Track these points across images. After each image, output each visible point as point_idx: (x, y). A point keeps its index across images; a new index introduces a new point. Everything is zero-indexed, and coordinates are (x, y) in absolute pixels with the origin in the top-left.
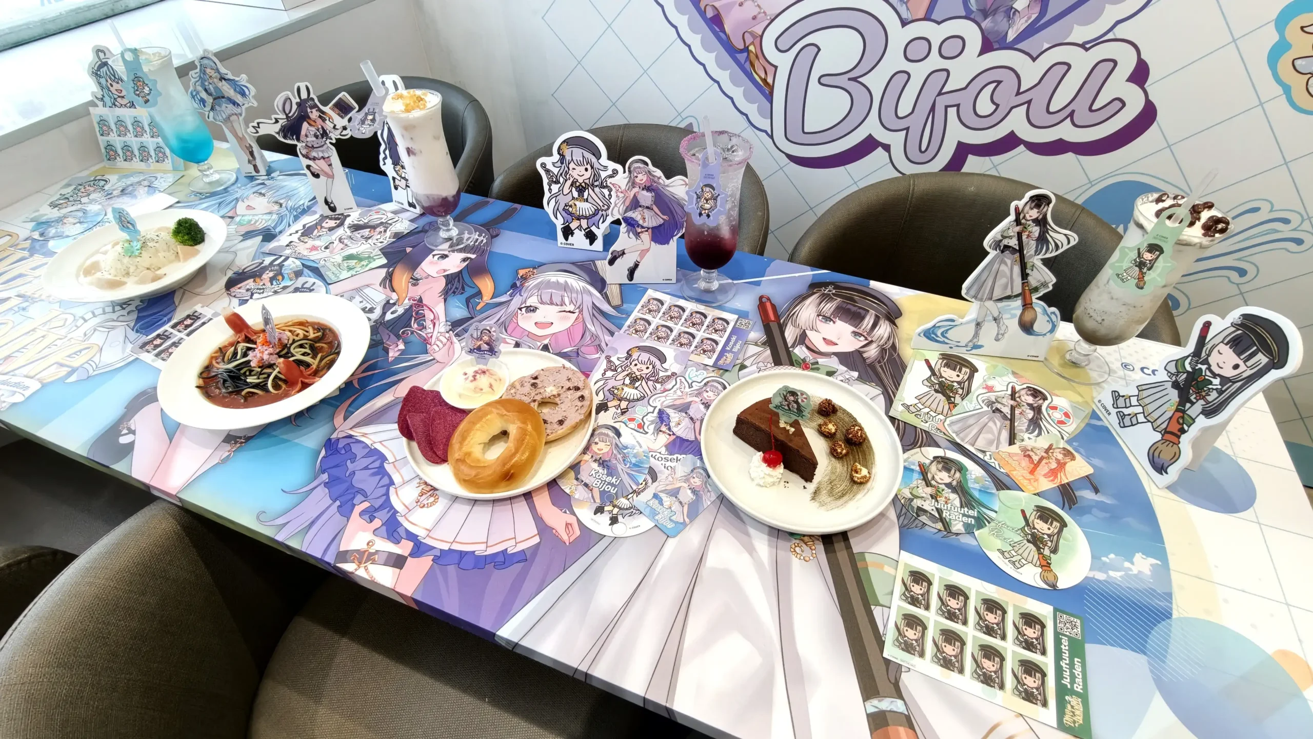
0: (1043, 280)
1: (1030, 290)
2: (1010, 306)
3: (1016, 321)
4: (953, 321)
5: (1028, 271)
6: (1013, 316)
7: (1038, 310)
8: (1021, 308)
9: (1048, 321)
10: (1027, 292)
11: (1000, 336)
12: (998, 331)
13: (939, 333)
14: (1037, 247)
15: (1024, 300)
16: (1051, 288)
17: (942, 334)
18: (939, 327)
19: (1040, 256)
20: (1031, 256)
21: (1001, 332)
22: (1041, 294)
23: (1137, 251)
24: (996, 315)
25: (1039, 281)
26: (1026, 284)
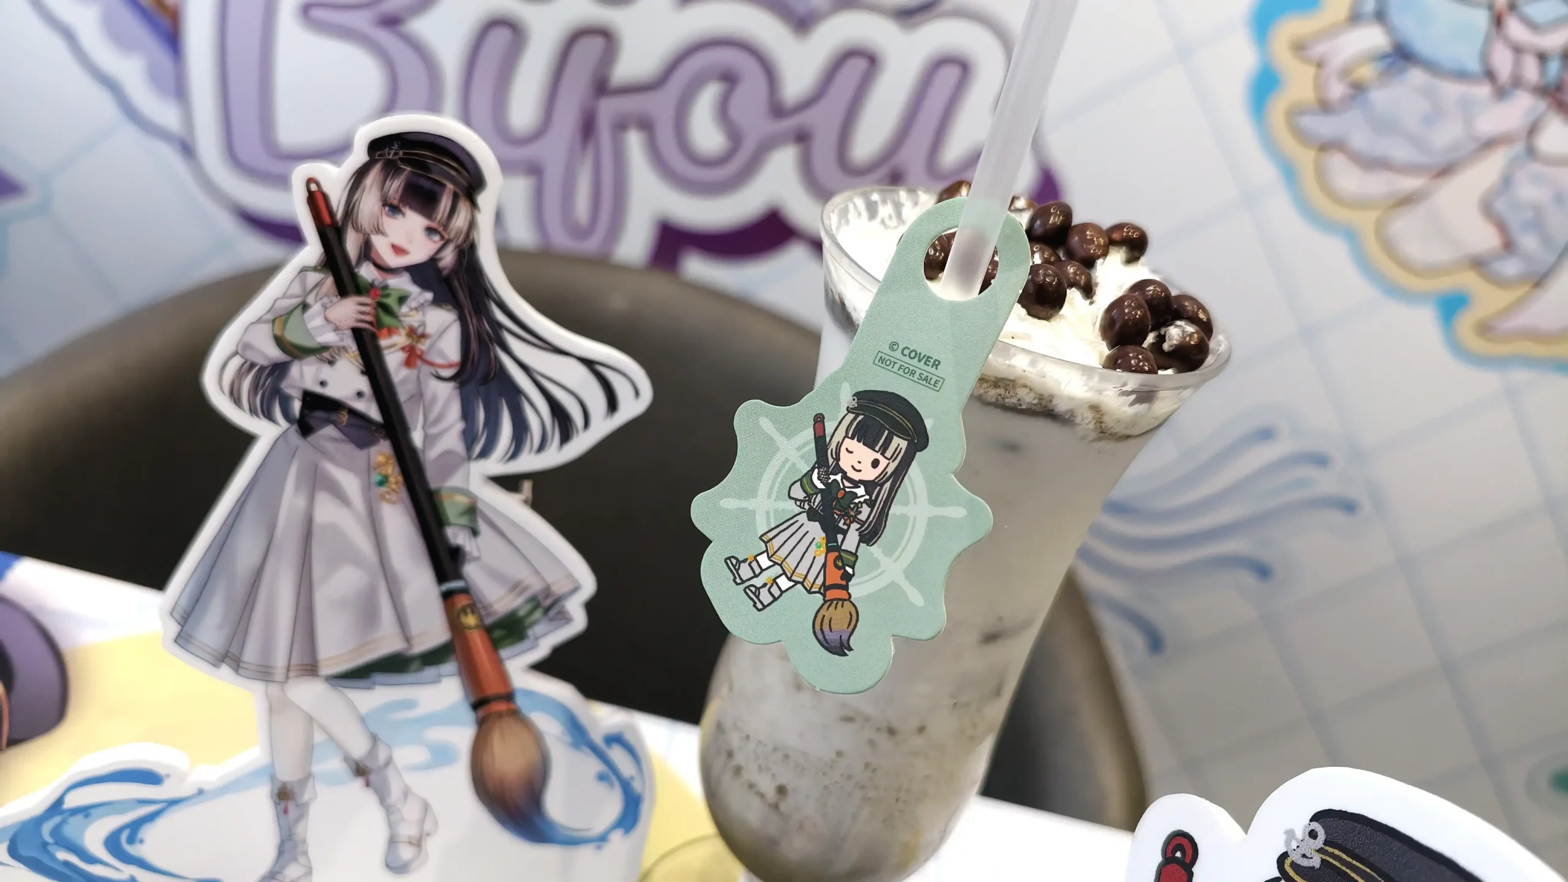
0: (536, 586)
1: (489, 630)
2: (409, 704)
3: (460, 774)
4: (149, 777)
5: (456, 536)
6: (441, 756)
7: (549, 726)
8: (468, 716)
9: (601, 777)
10: (478, 642)
11: (406, 853)
12: (391, 825)
13: (94, 837)
14: (467, 415)
15: (471, 675)
16: (578, 622)
17: (113, 843)
18: (85, 811)
19: (495, 465)
20: (450, 462)
21: (407, 830)
22: (542, 650)
23: (809, 434)
24: (359, 748)
25: (516, 587)
26: (461, 601)
